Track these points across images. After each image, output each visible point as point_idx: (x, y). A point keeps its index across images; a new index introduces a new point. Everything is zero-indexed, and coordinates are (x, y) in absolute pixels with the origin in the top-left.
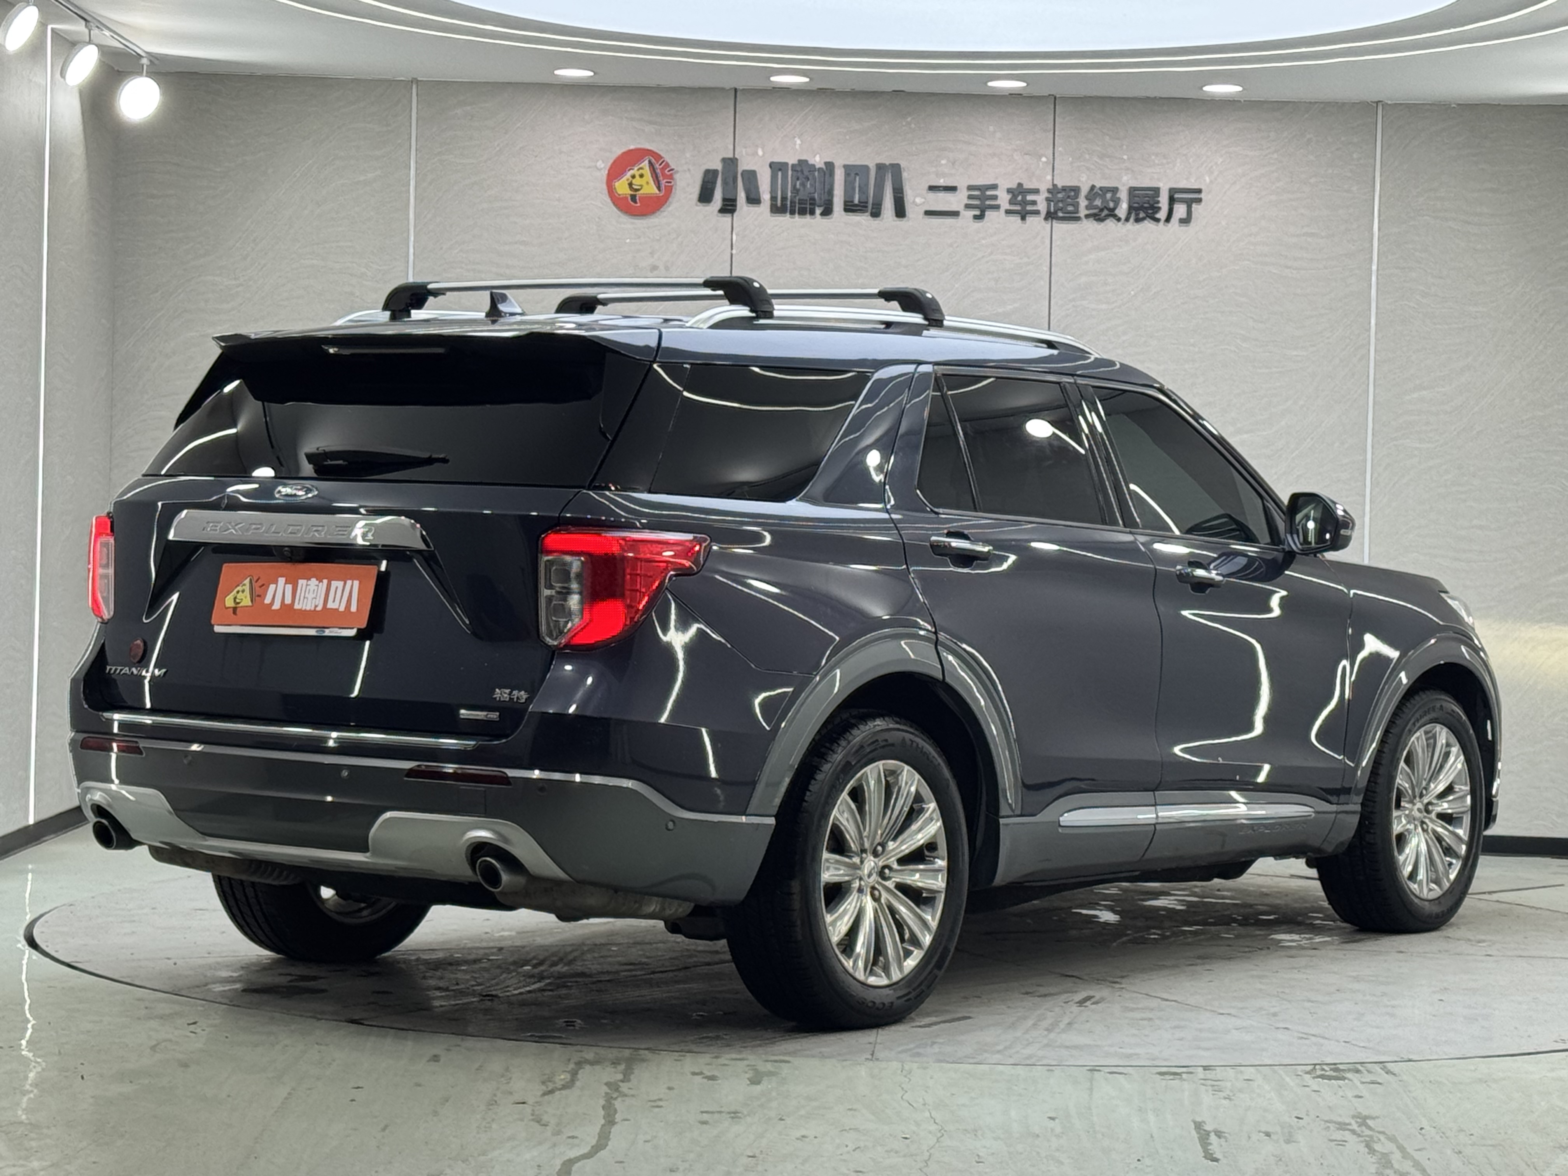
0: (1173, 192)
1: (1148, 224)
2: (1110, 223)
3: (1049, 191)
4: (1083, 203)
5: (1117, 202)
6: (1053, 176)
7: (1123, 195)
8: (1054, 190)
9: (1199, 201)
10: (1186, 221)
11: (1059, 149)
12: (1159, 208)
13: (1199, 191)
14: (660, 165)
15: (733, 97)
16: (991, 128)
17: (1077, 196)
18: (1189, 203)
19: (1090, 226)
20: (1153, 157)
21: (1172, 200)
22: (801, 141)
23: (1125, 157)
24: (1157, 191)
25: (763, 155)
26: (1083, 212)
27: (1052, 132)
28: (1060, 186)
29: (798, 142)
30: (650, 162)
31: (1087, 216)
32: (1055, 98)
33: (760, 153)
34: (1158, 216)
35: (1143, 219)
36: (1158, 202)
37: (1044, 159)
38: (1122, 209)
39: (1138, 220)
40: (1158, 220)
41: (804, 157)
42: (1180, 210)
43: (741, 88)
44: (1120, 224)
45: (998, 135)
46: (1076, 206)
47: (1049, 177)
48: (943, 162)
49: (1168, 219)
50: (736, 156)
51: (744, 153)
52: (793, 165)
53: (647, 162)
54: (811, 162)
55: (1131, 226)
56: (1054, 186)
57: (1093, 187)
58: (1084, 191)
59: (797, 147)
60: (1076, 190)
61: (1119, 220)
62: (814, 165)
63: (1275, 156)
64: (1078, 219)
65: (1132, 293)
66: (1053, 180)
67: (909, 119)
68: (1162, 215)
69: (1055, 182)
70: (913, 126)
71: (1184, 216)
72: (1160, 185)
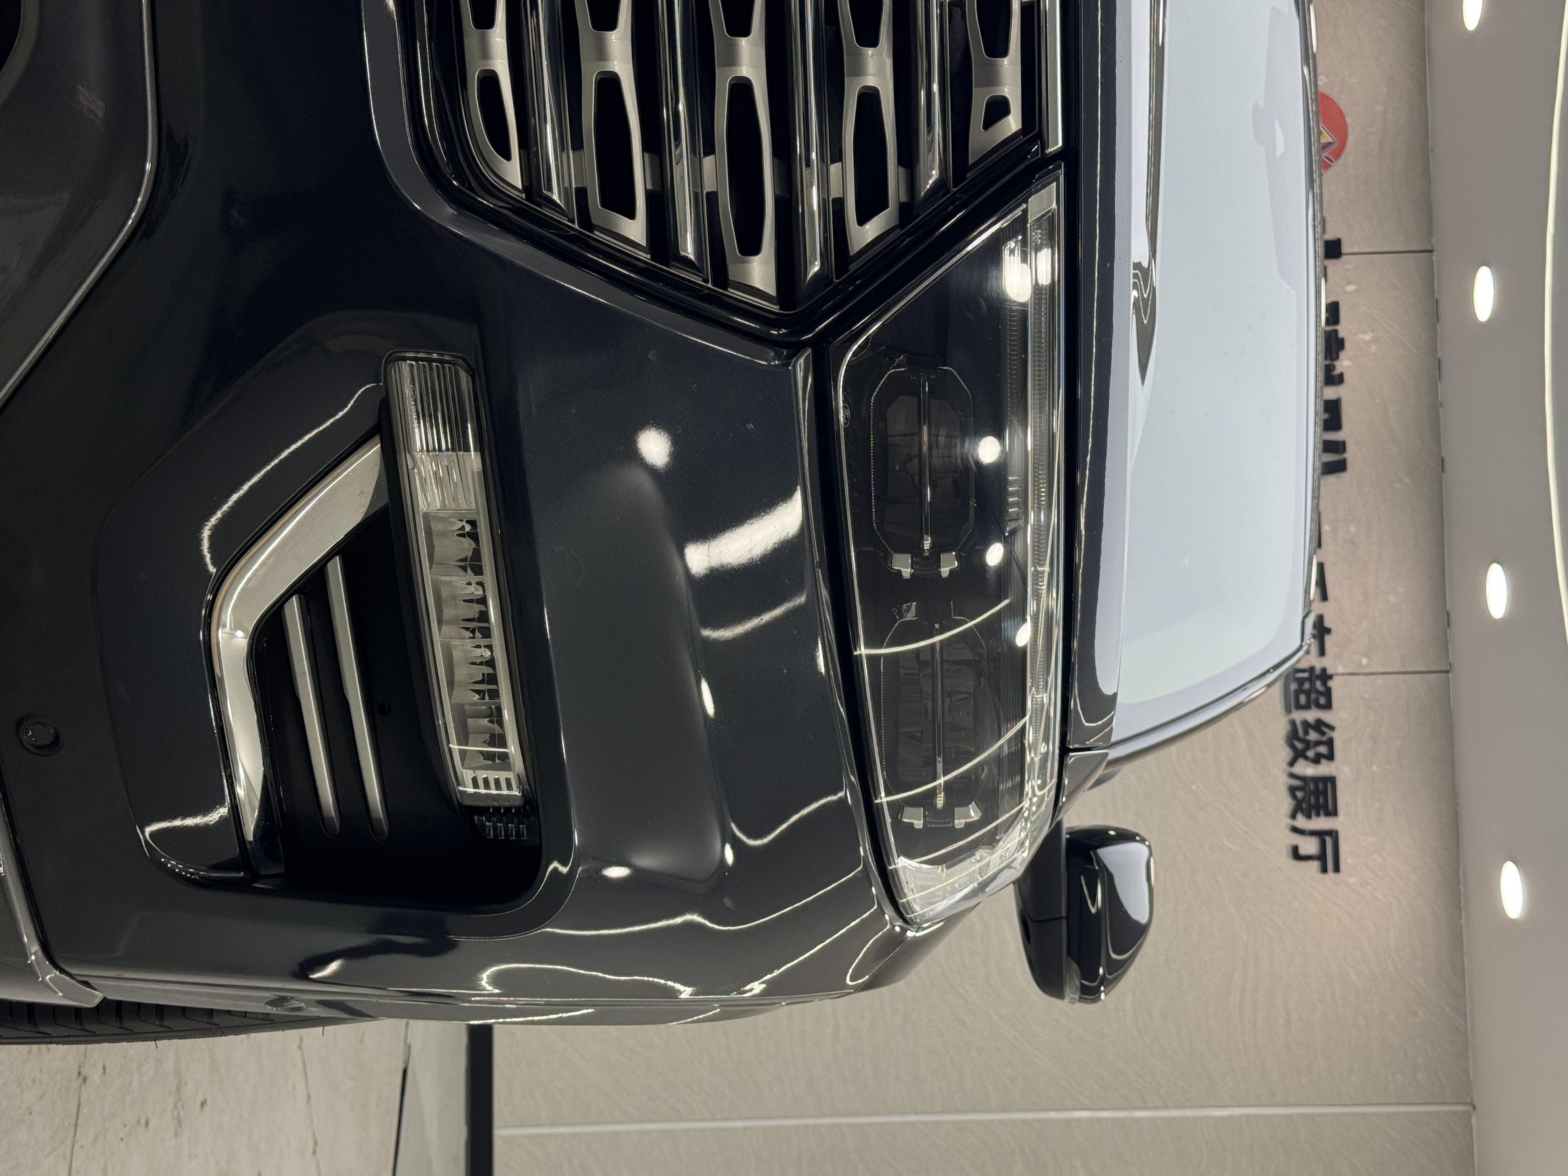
0: (1334, 834)
1: (1287, 804)
2: (1286, 754)
3: (1324, 670)
4: (1311, 715)
5: (1317, 760)
6: (1343, 674)
7: (1324, 769)
8: (1325, 676)
9: (1324, 870)
10: (1296, 854)
11: (1380, 680)
12: (1309, 817)
13: (1337, 869)
14: (1327, 158)
15: (1421, 248)
16: (1401, 590)
17: (1319, 706)
18: (1321, 857)
19: (1280, 727)
20: (1377, 805)
21: (1320, 834)
22: (1370, 341)
23: (1374, 768)
24: (1332, 812)
25: (1347, 292)
26: (1299, 716)
27: (1402, 670)
28: (1331, 684)
29: (1367, 337)
30: (1329, 144)
31: (1293, 723)
32: (1447, 672)
33: (1350, 288)
34: (1299, 816)
35: (1294, 797)
36: (1318, 815)
37: (1364, 661)
38: (1306, 769)
39: (1292, 790)
40: (1293, 816)
41: (1347, 344)
42: (1310, 846)
43: (1434, 259)
44: (1284, 765)
45: (1392, 599)
46: (1307, 707)
47: (1340, 670)
48: (1352, 528)
49: (1295, 830)
50: (1344, 258)
51: (1348, 266)
52: (1336, 332)
53: (1330, 140)
54: (1342, 355)
55: (1283, 782)
56: (1330, 677)
57: (1332, 728)
58: (1325, 716)
59: (1361, 336)
60: (1328, 706)
61: (1292, 763)
62: (1337, 358)
63: (1391, 969)
64: (1288, 710)
65: (1194, 787)
66: (1338, 674)
67: (1407, 481)
68: (1301, 822)
69: (1336, 678)
70: (1398, 486)
71: (1302, 851)
72: (1341, 817)
